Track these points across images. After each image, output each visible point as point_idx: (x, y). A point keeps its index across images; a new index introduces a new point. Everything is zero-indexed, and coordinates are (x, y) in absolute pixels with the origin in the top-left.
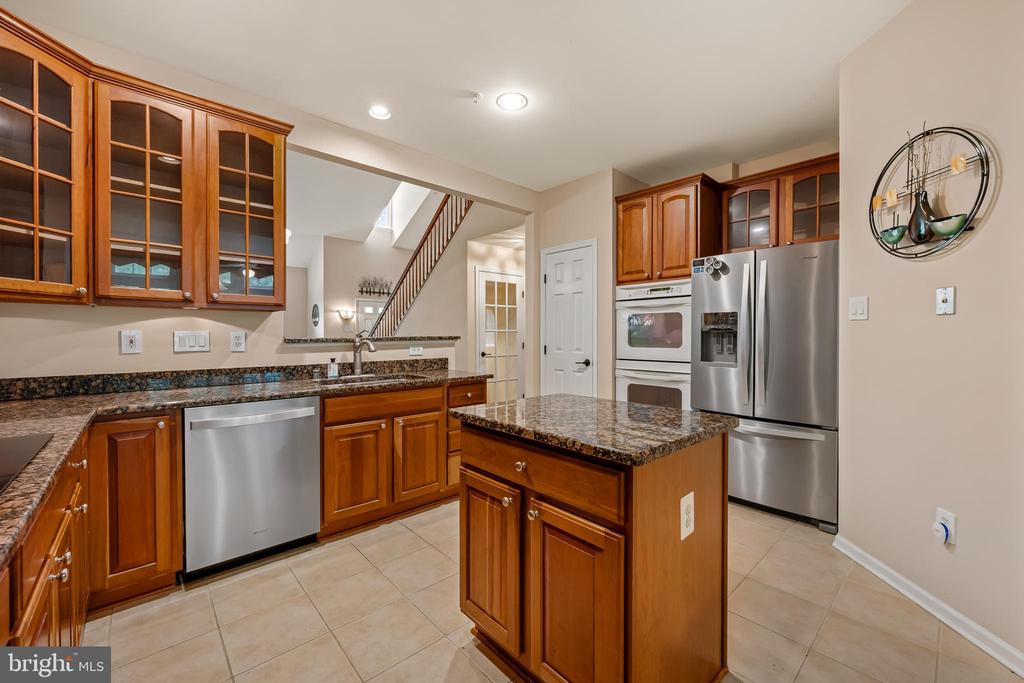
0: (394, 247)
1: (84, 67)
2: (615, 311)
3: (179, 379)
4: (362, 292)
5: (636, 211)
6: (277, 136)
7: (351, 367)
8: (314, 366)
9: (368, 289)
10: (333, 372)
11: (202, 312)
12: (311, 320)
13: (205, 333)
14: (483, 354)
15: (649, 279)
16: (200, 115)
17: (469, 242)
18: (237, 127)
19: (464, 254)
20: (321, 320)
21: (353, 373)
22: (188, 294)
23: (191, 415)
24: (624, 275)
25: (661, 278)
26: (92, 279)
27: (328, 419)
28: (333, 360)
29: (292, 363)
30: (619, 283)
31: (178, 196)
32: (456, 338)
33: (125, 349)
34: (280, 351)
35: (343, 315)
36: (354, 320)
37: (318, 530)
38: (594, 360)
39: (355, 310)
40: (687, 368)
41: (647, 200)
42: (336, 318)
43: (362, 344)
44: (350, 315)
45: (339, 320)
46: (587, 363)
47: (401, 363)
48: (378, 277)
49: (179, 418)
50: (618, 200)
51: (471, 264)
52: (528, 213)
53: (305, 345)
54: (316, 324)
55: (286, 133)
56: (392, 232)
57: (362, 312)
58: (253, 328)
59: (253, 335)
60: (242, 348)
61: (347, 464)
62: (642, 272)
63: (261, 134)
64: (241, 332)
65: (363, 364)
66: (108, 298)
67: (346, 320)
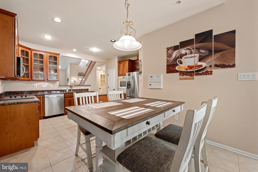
0: (86, 65)
1: (30, 49)
2: (118, 81)
3: (43, 91)
4: (79, 75)
5: (121, 64)
6: (58, 56)
7: (71, 90)
8: (64, 90)
9: (80, 75)
10: (67, 91)
11: (46, 82)
12: (67, 81)
13: (47, 85)
14: (100, 88)
15: (123, 75)
16: (46, 53)
17: (97, 67)
18: (52, 55)
19: (96, 70)
20: (69, 81)
21: (71, 91)
22: (44, 79)
23: (46, 96)
24: (119, 75)
25: (124, 75)
26: (31, 77)
27: (66, 97)
28: (67, 89)
29: (60, 89)
30: (119, 76)
31: (43, 65)
32: (90, 85)
33: (35, 87)
34: (58, 87)
35: (74, 80)
36: (77, 81)
37: (64, 113)
38: (115, 89)
39: (77, 79)
40: (126, 90)
41: (122, 63)
42: (73, 81)
43: (72, 86)
44: (76, 80)
45: (73, 82)
46: (114, 90)
47: (80, 89)
48: (82, 72)
49: (44, 96)
50: (119, 62)
51: (97, 71)
52: (105, 63)
53: (62, 87)
54: (68, 82)
55: (59, 55)
56: (86, 62)
57: (79, 80)
58: (54, 84)
59: (54, 85)
60: (52, 87)
61: (69, 104)
62: (122, 74)
63: (55, 56)
64: (52, 85)
65: (72, 90)
66: (33, 80)
67: (75, 81)
